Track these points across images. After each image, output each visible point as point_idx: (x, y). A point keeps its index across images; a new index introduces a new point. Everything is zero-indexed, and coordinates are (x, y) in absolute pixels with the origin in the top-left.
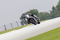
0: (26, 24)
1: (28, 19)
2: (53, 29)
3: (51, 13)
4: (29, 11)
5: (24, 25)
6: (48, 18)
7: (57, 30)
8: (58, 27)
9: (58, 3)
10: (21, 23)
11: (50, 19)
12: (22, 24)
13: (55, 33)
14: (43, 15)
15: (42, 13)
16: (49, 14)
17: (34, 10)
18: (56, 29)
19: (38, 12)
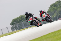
0: (17, 30)
2: (44, 35)
5: (14, 31)
8: (49, 33)
10: (11, 28)
12: (12, 30)
13: (46, 39)
18: (47, 35)
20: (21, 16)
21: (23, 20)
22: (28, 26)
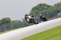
1: (29, 19)
3: (24, 21)
6: (21, 26)
7: (30, 38)
9: (31, 11)
11: (23, 27)
14: (15, 23)
15: (15, 21)
16: (21, 22)
17: (6, 18)
19: (10, 20)
20: (3, 19)
21: (5, 23)
22: (10, 29)
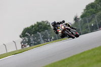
0: (30, 46)
4: (35, 24)
10: (21, 43)
17: (43, 22)
20: (37, 23)
21: (40, 30)
22: (49, 40)
